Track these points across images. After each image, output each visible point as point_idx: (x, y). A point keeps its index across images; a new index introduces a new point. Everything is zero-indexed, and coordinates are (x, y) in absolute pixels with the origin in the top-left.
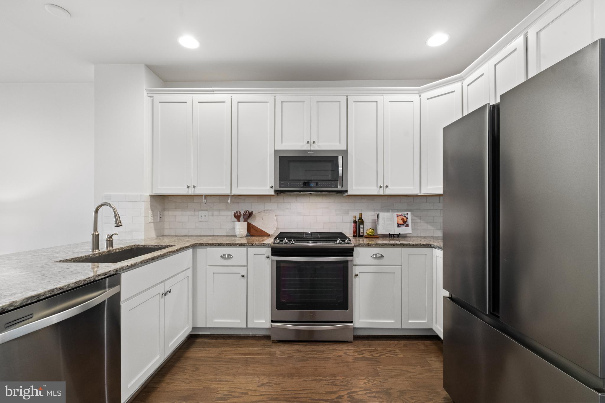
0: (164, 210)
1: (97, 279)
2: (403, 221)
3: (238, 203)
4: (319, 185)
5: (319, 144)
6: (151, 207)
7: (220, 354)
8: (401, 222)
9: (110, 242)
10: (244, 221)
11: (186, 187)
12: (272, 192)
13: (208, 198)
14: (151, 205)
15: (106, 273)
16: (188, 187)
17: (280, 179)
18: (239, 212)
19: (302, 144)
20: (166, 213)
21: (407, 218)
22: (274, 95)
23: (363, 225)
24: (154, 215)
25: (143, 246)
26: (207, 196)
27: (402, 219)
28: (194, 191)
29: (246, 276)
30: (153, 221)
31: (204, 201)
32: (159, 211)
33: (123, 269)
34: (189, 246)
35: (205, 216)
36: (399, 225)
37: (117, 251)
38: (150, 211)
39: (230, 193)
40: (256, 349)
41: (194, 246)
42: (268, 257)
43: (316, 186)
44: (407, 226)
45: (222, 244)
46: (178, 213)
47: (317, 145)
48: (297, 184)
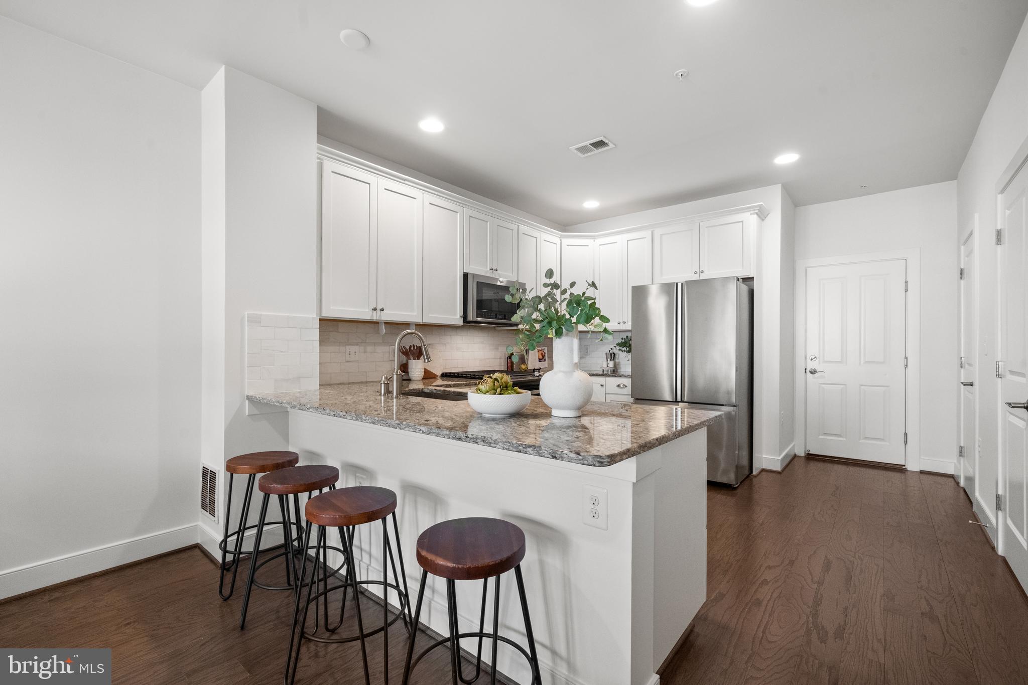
2: (542, 356)
8: (541, 357)
11: (372, 310)
12: (462, 323)
16: (375, 309)
19: (486, 270)
21: (545, 353)
27: (542, 354)
28: (380, 316)
35: (355, 352)
36: (540, 360)
39: (421, 321)
44: (545, 360)
47: (498, 273)
48: (490, 315)
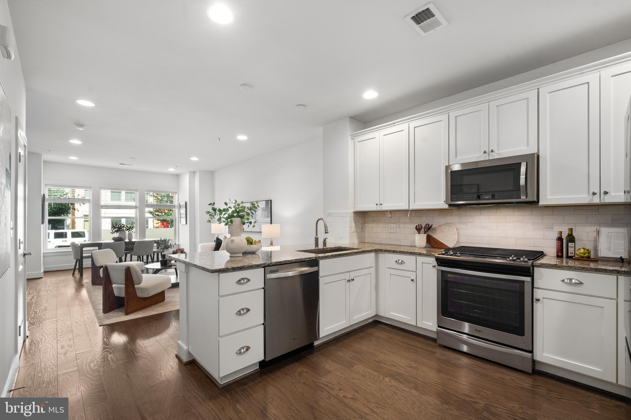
0: (365, 223)
1: (305, 260)
3: (420, 217)
4: (496, 197)
5: (500, 152)
6: (354, 221)
7: (391, 338)
9: (325, 243)
10: (425, 233)
11: (375, 205)
12: (446, 206)
13: (392, 212)
14: (354, 219)
15: (310, 258)
16: (377, 205)
17: (452, 194)
18: (421, 225)
19: (479, 155)
20: (366, 225)
22: (448, 112)
23: (574, 244)
24: (356, 226)
25: (344, 247)
26: (391, 212)
28: (381, 207)
29: (415, 280)
30: (355, 231)
31: (389, 215)
32: (361, 224)
33: (320, 258)
34: (370, 250)
35: (393, 228)
37: (328, 249)
38: (354, 224)
39: (408, 208)
40: (420, 345)
41: (377, 251)
42: (434, 267)
43: (492, 198)
45: (396, 251)
46: (374, 225)
47: (497, 153)
48: (470, 198)
